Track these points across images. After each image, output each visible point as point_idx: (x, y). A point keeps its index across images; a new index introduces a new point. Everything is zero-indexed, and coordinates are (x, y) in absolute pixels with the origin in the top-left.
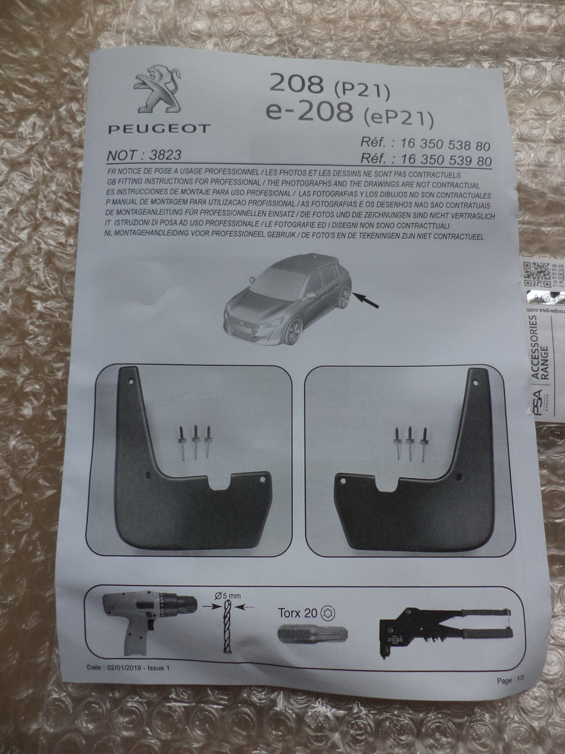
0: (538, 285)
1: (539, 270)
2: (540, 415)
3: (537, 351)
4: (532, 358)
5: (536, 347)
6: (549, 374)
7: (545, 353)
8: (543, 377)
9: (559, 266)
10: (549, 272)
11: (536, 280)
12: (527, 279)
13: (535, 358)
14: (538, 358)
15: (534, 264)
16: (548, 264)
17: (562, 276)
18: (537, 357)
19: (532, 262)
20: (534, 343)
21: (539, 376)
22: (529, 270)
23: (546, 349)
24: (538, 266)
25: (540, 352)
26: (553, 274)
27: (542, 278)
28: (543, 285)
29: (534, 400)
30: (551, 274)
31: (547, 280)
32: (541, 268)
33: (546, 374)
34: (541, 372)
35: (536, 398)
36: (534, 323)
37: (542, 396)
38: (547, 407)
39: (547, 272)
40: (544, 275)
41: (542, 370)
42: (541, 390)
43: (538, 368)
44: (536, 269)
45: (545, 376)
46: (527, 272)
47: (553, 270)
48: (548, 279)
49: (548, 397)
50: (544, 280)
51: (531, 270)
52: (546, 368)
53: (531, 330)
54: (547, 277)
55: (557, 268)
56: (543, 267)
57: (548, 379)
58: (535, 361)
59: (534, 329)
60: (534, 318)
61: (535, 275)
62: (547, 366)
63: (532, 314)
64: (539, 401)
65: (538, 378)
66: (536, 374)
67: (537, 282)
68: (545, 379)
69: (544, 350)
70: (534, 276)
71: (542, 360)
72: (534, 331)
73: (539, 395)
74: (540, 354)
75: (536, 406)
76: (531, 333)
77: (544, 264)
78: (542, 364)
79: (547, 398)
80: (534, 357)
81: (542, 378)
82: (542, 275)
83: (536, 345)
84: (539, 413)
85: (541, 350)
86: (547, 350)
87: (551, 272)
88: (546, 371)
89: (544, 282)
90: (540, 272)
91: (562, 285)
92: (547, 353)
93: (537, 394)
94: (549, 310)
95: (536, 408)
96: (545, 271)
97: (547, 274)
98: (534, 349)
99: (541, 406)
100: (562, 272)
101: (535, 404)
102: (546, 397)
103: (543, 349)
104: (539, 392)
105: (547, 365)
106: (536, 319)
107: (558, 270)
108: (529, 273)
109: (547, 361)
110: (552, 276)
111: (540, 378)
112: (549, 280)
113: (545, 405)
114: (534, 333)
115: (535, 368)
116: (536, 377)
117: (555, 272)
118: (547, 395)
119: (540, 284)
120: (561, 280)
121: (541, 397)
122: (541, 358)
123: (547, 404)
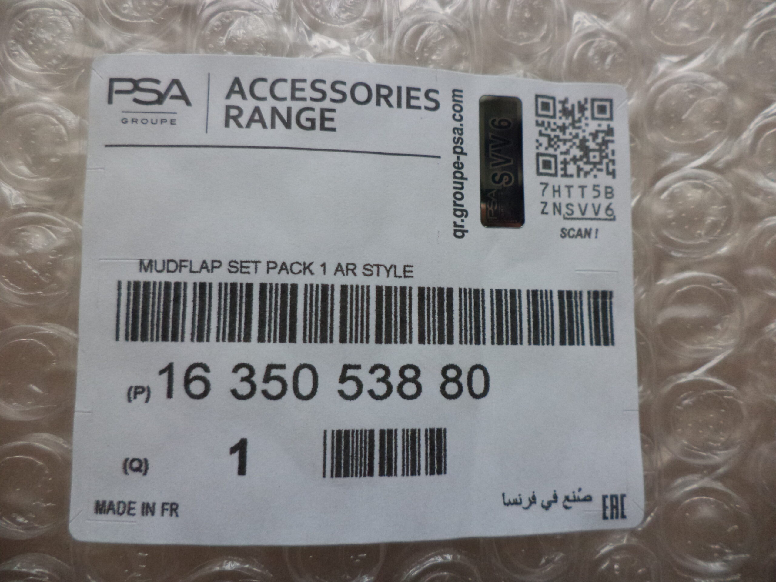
0: (541, 134)
1: (591, 145)
2: (110, 101)
3: (319, 95)
4: (294, 81)
5: (331, 94)
6: (244, 130)
7: (313, 121)
8: (234, 112)
9: (608, 208)
10: (587, 174)
11: (558, 133)
12: (559, 107)
13: (294, 89)
14: (293, 98)
15: (610, 131)
16: (613, 174)
17: (577, 214)
18: (298, 94)
19: (613, 124)
20: (347, 89)
21: (236, 99)
22: (588, 113)
23: (328, 124)
24: (605, 143)
25: (318, 106)
26: (583, 187)
27: (567, 152)
28: (542, 150)
29: (157, 82)
30: (582, 180)
31: (560, 166)
32: (600, 151)
33: (243, 120)
34: (248, 105)
35: (162, 88)
36: (413, 102)
37: (169, 104)
38: (134, 121)
39: (587, 168)
40: (575, 160)
41: (257, 110)
42: (188, 103)
43: (264, 99)
44: (595, 135)
45: (235, 118)
46: (582, 109)
47: (595, 187)
48: (564, 169)
49: (167, 125)
50: (560, 158)
51: (590, 121)
52: (261, 120)
53: (390, 91)
54: (572, 169)
55: (603, 202)
56: (602, 158)
57: (227, 125)
58: (283, 90)
59: (393, 99)
60: (432, 105)
61: (574, 132)
62: (268, 122)
63: (446, 103)
64: (153, 97)
65: (228, 97)
66: (241, 92)
67: (552, 134)
68: (228, 117)
69: (323, 119)
70: (570, 130)
71: (289, 110)
72: (386, 98)
73: (173, 97)
74: (309, 103)
75: (137, 88)
76: (379, 87)
77: (613, 162)
78: (274, 111)
79: (163, 121)
80: (298, 85)
81: (228, 108)
82: (576, 152)
83: (338, 97)
84: (115, 96)
85: (323, 111)
86: (323, 128)
87: (589, 181)
88: (251, 120)
89: (555, 157)
90: (583, 146)
91: (549, 208)
92: (313, 127)
93: (175, 91)
94: (462, 158)
95: (129, 86)
96: (588, 163)
97: (579, 169)
98: (326, 87)
99: (136, 101)
100: (590, 213)
101: (142, 85)
102: (168, 117)
103: (328, 115)
104: (183, 97)
105: (273, 126)
106: (427, 108)
107: (597, 202)
108: (577, 115)
109: (288, 125)
110: (575, 181)
111: (230, 102)
112: (560, 172)
113: (139, 117)
114: (379, 95)
115: (262, 89)
116: (231, 91)
117: (589, 191)
118: (173, 122)
119: (544, 141)
120: (564, 210)
121: (168, 101)
122: (296, 106)
123: (144, 122)
